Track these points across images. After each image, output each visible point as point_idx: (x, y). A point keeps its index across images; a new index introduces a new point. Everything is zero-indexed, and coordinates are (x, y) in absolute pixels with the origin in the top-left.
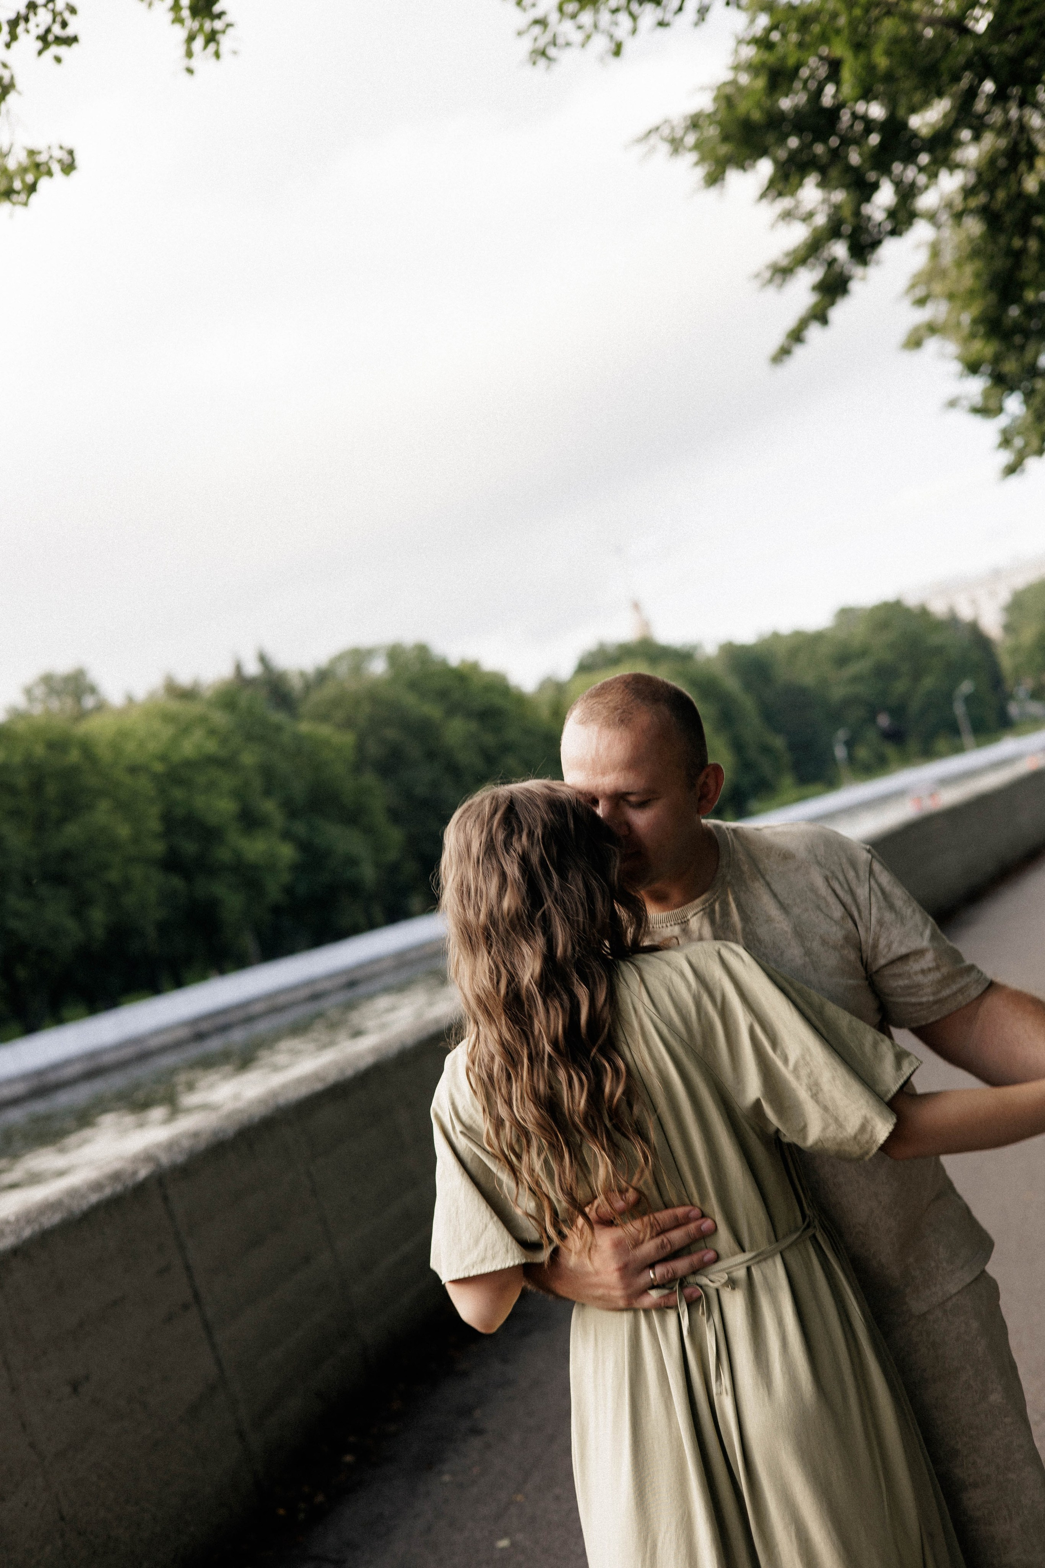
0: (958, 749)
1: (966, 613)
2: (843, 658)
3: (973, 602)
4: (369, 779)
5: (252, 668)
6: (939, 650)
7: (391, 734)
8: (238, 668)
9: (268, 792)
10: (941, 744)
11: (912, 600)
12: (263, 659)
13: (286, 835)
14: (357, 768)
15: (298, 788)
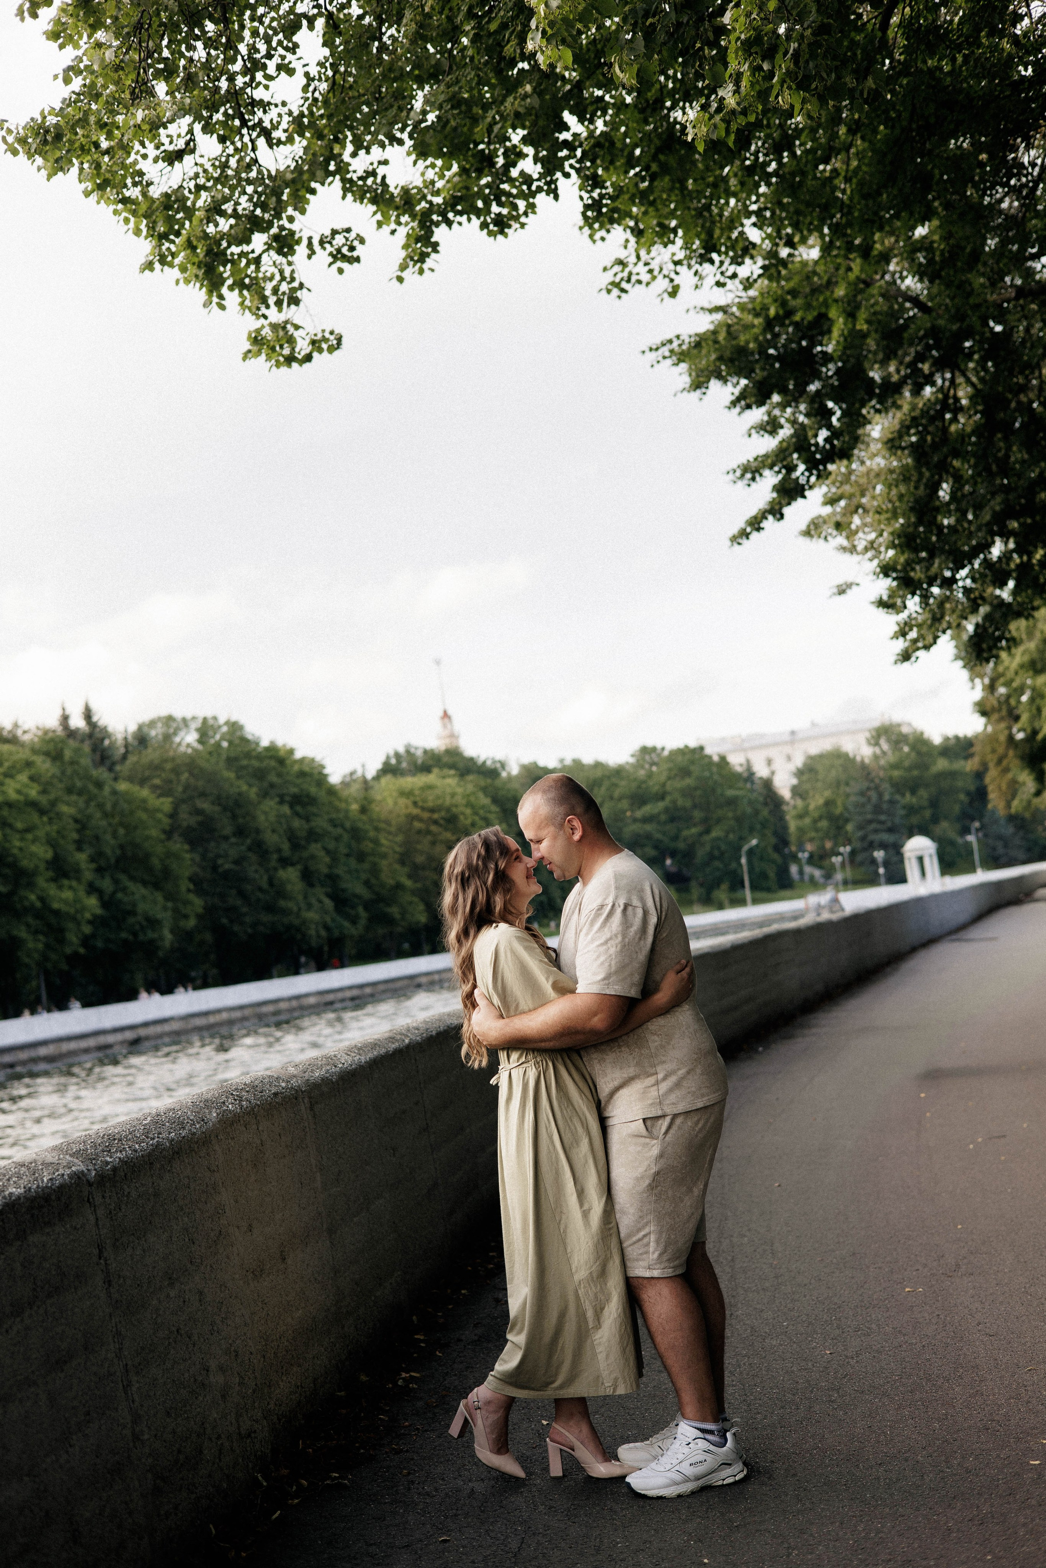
0: (740, 902)
1: (761, 771)
2: (639, 798)
3: (769, 762)
4: (178, 845)
5: (77, 722)
6: (732, 802)
7: (205, 805)
8: (65, 718)
9: (79, 845)
10: (721, 894)
11: (712, 751)
12: (88, 715)
13: (92, 889)
14: (169, 834)
15: (110, 846)
